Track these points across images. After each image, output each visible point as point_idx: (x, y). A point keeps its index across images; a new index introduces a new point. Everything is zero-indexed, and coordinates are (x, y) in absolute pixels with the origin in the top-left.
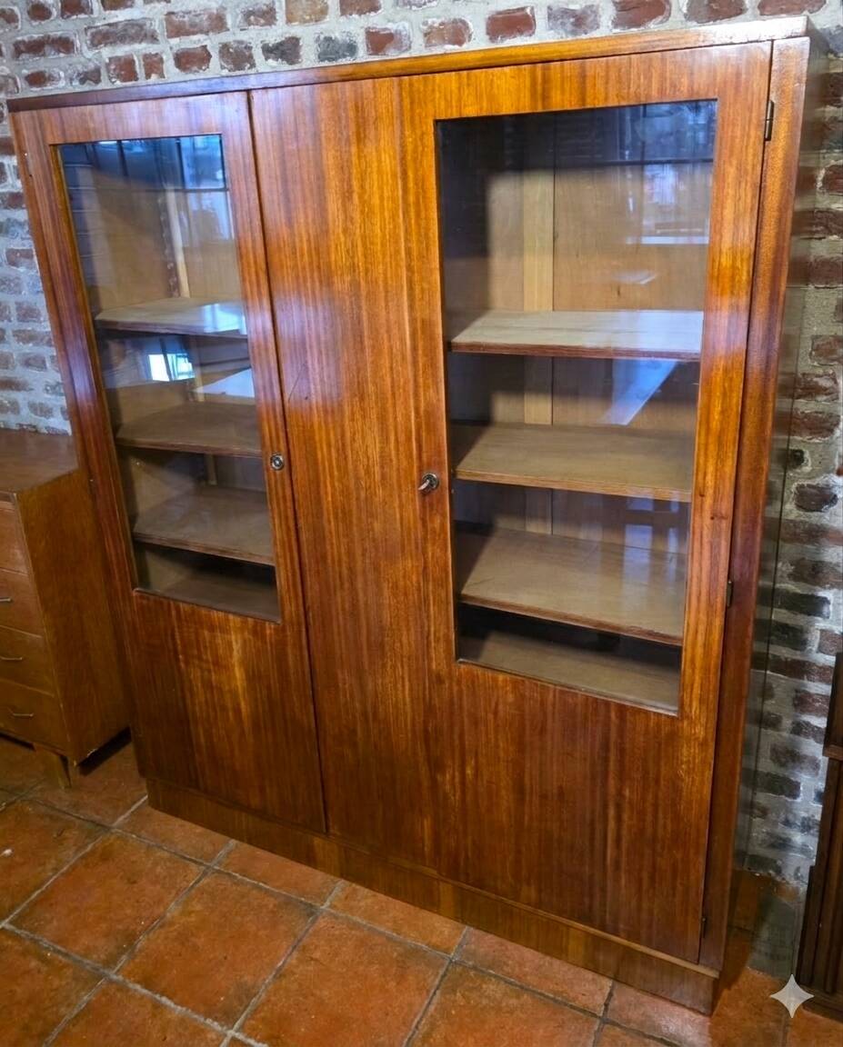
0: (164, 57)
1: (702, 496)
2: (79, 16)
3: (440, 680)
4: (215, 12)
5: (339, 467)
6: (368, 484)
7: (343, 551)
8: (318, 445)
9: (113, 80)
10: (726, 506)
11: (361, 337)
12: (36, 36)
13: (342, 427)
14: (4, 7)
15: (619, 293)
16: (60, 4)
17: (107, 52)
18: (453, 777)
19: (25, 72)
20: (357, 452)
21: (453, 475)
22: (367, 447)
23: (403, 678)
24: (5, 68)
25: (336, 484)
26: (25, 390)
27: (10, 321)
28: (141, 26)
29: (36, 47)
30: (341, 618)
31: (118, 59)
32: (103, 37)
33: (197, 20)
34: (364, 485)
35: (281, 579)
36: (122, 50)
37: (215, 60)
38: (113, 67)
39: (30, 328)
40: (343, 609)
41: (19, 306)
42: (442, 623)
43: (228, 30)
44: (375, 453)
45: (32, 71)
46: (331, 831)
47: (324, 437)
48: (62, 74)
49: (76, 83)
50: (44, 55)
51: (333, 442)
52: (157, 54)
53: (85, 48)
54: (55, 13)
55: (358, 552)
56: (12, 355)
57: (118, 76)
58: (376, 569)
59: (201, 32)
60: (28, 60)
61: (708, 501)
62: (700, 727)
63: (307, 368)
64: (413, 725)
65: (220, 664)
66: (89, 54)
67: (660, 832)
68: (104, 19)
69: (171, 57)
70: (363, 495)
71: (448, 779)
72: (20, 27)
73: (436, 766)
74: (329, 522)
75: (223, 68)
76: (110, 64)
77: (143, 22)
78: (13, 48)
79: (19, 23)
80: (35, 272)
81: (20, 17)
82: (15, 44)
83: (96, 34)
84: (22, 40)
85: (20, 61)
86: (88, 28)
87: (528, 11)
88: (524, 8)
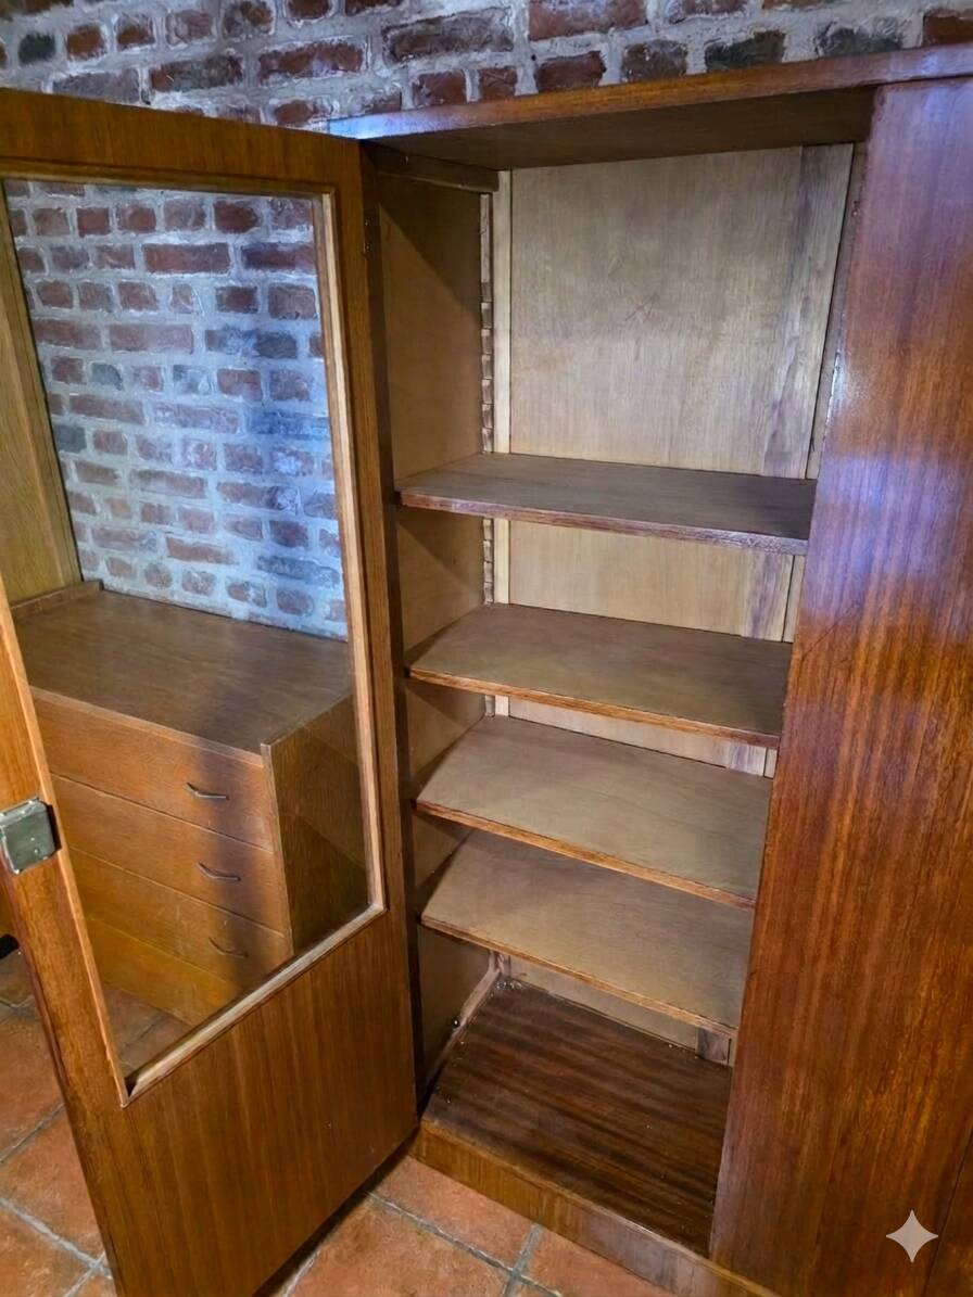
2: (377, 9)
6: (941, 814)
7: (850, 906)
12: (300, 44)
17: (417, 68)
19: (274, 102)
23: (921, 1104)
25: (870, 803)
26: (227, 564)
27: (215, 469)
28: (484, 22)
29: (297, 62)
30: (816, 997)
31: (436, 79)
32: (414, 43)
33: (590, 8)
37: (611, 76)
38: (425, 90)
39: (242, 481)
40: (826, 987)
41: (230, 450)
43: (647, 22)
45: (284, 101)
47: (864, 725)
50: (310, 74)
51: (883, 733)
52: (507, 68)
53: (379, 62)
59: (593, 27)
60: (282, 82)
64: (920, 1169)
66: (385, 72)
68: (419, 12)
69: (531, 73)
70: (923, 828)
72: (272, 32)
74: (834, 857)
76: (421, 87)
77: (488, 15)
78: (259, 64)
79: (273, 24)
80: (259, 404)
81: (274, 14)
82: (262, 58)
83: (402, 37)
84: (275, 52)
85: (267, 84)
86: (388, 29)
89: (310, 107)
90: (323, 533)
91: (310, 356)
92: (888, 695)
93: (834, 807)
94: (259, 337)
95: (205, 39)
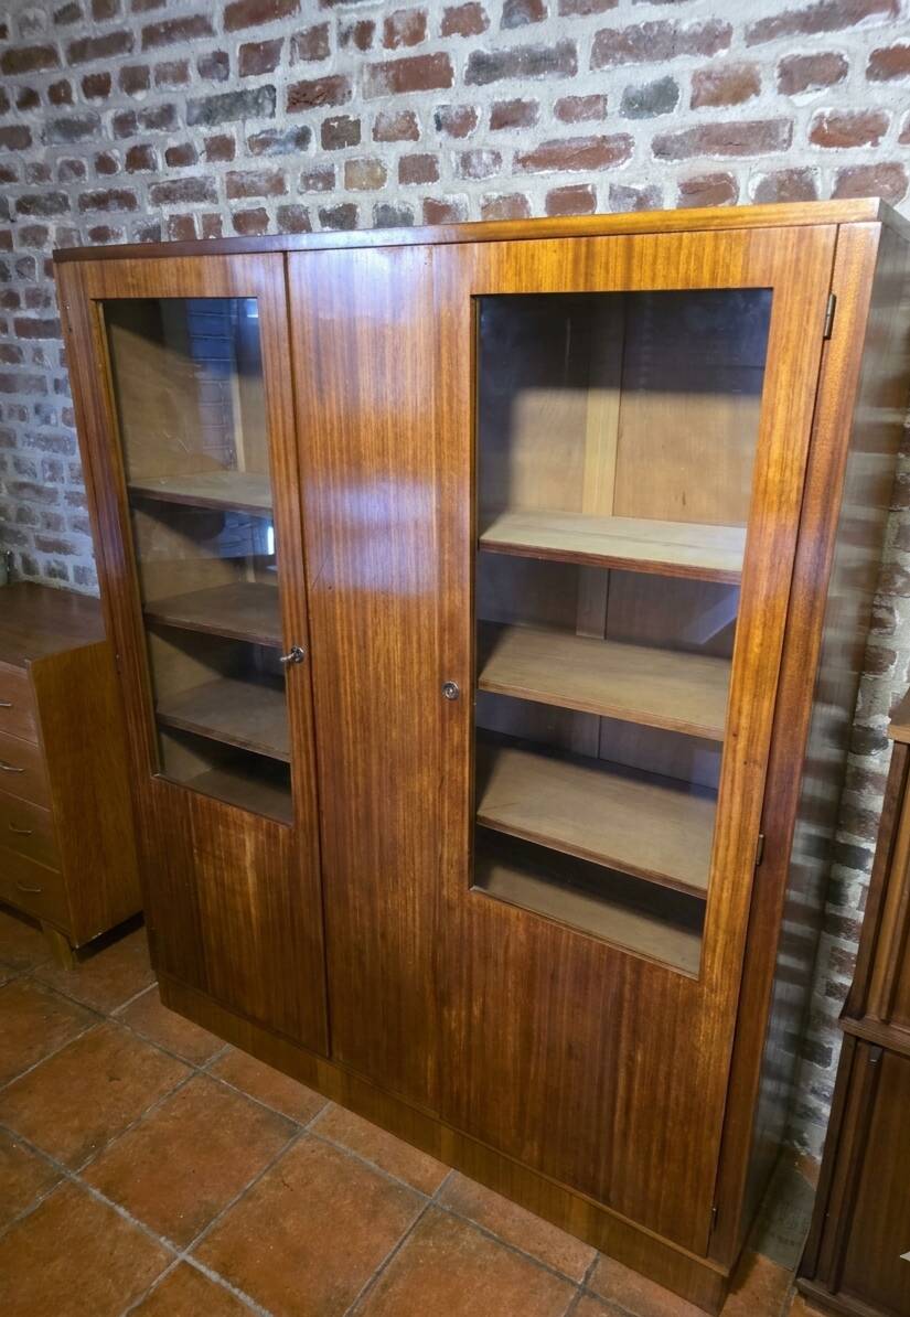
0: (224, 218)
1: (735, 735)
2: (142, 172)
3: (450, 908)
4: (275, 173)
5: (359, 663)
6: (388, 688)
8: (339, 639)
10: (761, 750)
12: (101, 190)
13: (364, 620)
14: (72, 158)
16: (125, 158)
17: (167, 210)
18: (459, 1015)
19: (90, 227)
20: (379, 651)
21: (475, 684)
22: (389, 645)
23: (414, 902)
24: (70, 221)
26: (73, 554)
27: (62, 482)
28: (202, 185)
29: (100, 201)
30: (354, 829)
31: (178, 217)
32: (165, 195)
33: (257, 181)
34: (384, 688)
35: (296, 779)
36: (182, 209)
37: (273, 225)
40: (357, 815)
41: (71, 467)
42: (456, 846)
43: (287, 193)
44: (396, 650)
45: (96, 226)
46: (335, 1054)
48: (123, 228)
49: (137, 239)
50: (108, 209)
51: (355, 637)
53: (147, 205)
54: (120, 167)
55: (375, 760)
57: (177, 234)
58: (392, 780)
59: (260, 193)
60: (93, 214)
61: (742, 743)
62: (720, 996)
65: (233, 862)
66: (150, 210)
67: (672, 1105)
68: (168, 175)
70: (382, 697)
71: (455, 1016)
72: (86, 180)
73: (443, 1000)
77: (204, 180)
78: (79, 201)
79: (86, 176)
81: (87, 169)
82: (81, 197)
83: (159, 190)
84: (88, 193)
85: (85, 214)
87: (589, 188)
88: (586, 186)
89: (108, 231)
95: (47, 182)
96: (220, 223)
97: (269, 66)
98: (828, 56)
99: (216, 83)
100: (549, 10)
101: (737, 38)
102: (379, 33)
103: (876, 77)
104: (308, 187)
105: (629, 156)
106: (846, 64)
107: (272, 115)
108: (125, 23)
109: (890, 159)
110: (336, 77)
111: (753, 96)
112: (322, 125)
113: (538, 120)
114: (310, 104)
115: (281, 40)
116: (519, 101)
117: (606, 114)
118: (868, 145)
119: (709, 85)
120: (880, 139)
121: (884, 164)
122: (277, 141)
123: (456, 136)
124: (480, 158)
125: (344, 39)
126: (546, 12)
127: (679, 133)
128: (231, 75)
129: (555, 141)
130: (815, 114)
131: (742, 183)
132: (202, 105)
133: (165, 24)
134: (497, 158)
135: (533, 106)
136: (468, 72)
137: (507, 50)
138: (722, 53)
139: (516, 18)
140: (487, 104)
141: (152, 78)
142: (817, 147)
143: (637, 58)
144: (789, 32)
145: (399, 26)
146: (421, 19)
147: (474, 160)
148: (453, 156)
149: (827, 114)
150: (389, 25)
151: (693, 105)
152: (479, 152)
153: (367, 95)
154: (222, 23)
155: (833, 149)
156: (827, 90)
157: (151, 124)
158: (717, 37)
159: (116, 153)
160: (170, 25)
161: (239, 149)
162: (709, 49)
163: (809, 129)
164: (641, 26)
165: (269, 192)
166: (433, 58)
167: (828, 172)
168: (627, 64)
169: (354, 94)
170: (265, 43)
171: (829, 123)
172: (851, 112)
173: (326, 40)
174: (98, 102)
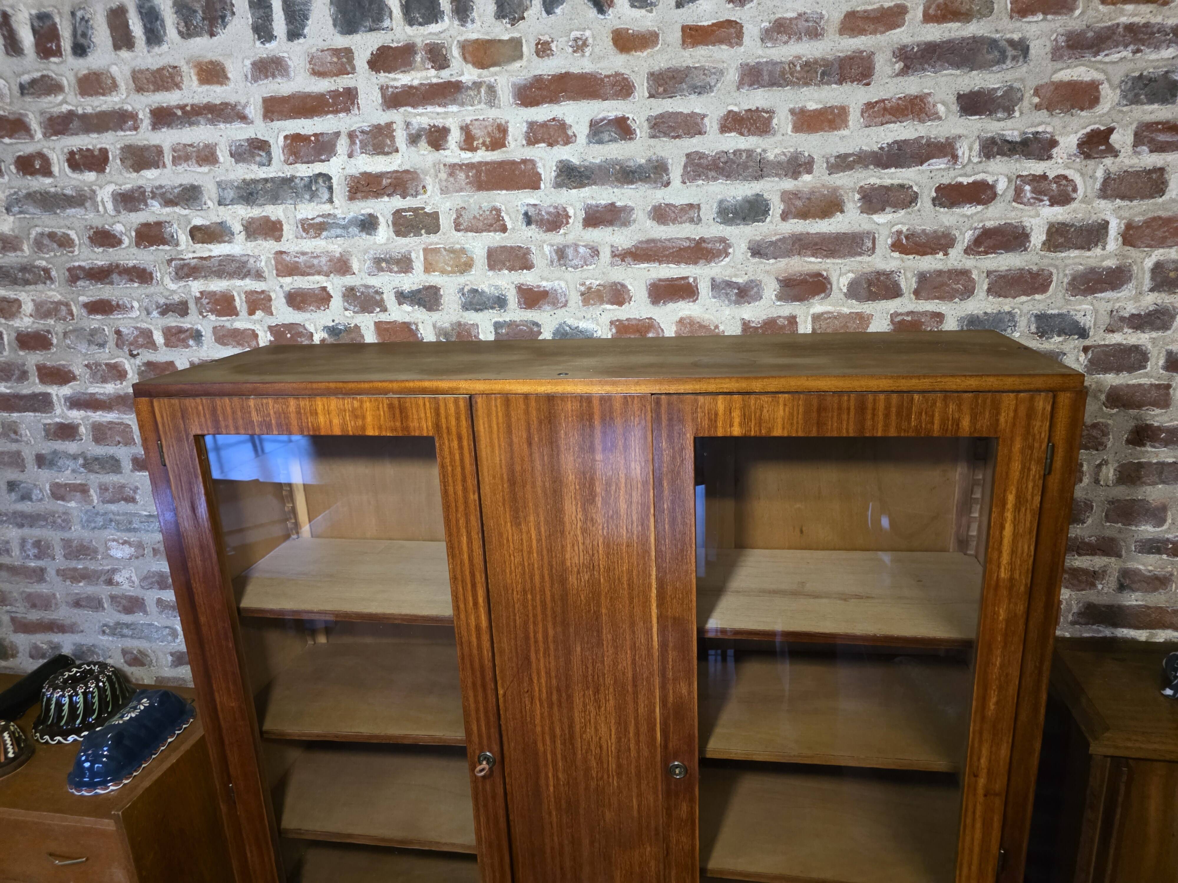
0: (273, 295)
2: (161, 247)
4: (338, 255)
5: (564, 758)
7: (566, 841)
8: (540, 738)
9: (205, 314)
11: (599, 632)
12: (100, 263)
13: (571, 718)
14: (54, 230)
15: (802, 531)
16: (133, 234)
17: (196, 286)
19: (83, 299)
20: (589, 743)
21: (702, 756)
22: (600, 738)
24: (55, 293)
25: (560, 775)
26: (73, 632)
27: (54, 559)
28: (243, 263)
29: (98, 275)
31: (213, 294)
32: (192, 271)
33: (316, 262)
34: (594, 775)
36: (218, 285)
37: (337, 302)
38: (205, 301)
39: (80, 567)
41: (67, 543)
43: (354, 273)
44: (611, 743)
45: (91, 299)
47: (547, 729)
48: (136, 304)
49: (155, 314)
50: (112, 283)
51: (558, 731)
52: (263, 292)
53: (167, 280)
54: (126, 241)
55: (586, 842)
56: (54, 595)
57: (212, 311)
58: (606, 858)
59: (319, 272)
60: (89, 287)
63: (529, 663)
66: (173, 286)
68: (194, 252)
69: (282, 295)
70: (593, 784)
72: (76, 253)
74: (550, 814)
75: (346, 310)
76: (201, 298)
77: (245, 259)
78: (67, 273)
79: (76, 249)
80: (91, 507)
81: (77, 242)
82: (69, 270)
83: (182, 267)
84: (79, 266)
85: (77, 287)
86: (172, 260)
87: (691, 280)
88: (687, 278)
89: (114, 303)
90: (159, 601)
91: (132, 471)
92: (556, 709)
93: (542, 782)
94: (85, 459)
95: (19, 253)
96: (270, 299)
97: (323, 157)
98: (902, 186)
99: (254, 167)
100: (638, 131)
101: (820, 167)
102: (455, 137)
103: (942, 205)
104: (381, 270)
105: (727, 254)
106: (916, 193)
107: (331, 201)
108: (123, 102)
109: (959, 266)
110: (407, 172)
111: (838, 213)
112: (394, 214)
113: (634, 221)
114: (378, 194)
115: (338, 134)
116: (613, 204)
117: (700, 220)
118: (940, 255)
119: (799, 203)
120: (950, 251)
121: (956, 271)
122: (338, 226)
123: (549, 230)
124: (576, 251)
125: (414, 139)
126: (635, 133)
127: (774, 239)
128: (274, 162)
129: (653, 241)
130: (894, 229)
131: (834, 280)
132: (238, 188)
133: (182, 108)
134: (595, 252)
135: (627, 210)
136: (556, 177)
137: (598, 161)
138: (807, 178)
139: (606, 137)
140: (580, 205)
141: (168, 158)
142: (896, 255)
143: (728, 177)
144: (866, 167)
145: (476, 132)
146: (502, 130)
147: (570, 252)
148: (547, 249)
149: (904, 229)
150: (466, 130)
151: (785, 216)
152: (576, 246)
153: (444, 191)
154: (260, 112)
155: (911, 257)
156: (903, 212)
157: (169, 202)
158: (800, 165)
159: (119, 228)
160: (188, 108)
161: (288, 230)
162: (795, 175)
163: (890, 241)
164: (731, 151)
165: (331, 272)
166: (519, 163)
167: (909, 275)
168: (720, 181)
169: (429, 188)
170: (315, 135)
171: (907, 237)
172: (924, 231)
173: (393, 138)
174: (90, 176)
